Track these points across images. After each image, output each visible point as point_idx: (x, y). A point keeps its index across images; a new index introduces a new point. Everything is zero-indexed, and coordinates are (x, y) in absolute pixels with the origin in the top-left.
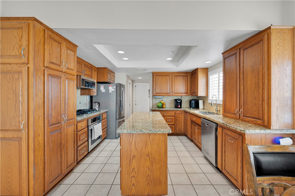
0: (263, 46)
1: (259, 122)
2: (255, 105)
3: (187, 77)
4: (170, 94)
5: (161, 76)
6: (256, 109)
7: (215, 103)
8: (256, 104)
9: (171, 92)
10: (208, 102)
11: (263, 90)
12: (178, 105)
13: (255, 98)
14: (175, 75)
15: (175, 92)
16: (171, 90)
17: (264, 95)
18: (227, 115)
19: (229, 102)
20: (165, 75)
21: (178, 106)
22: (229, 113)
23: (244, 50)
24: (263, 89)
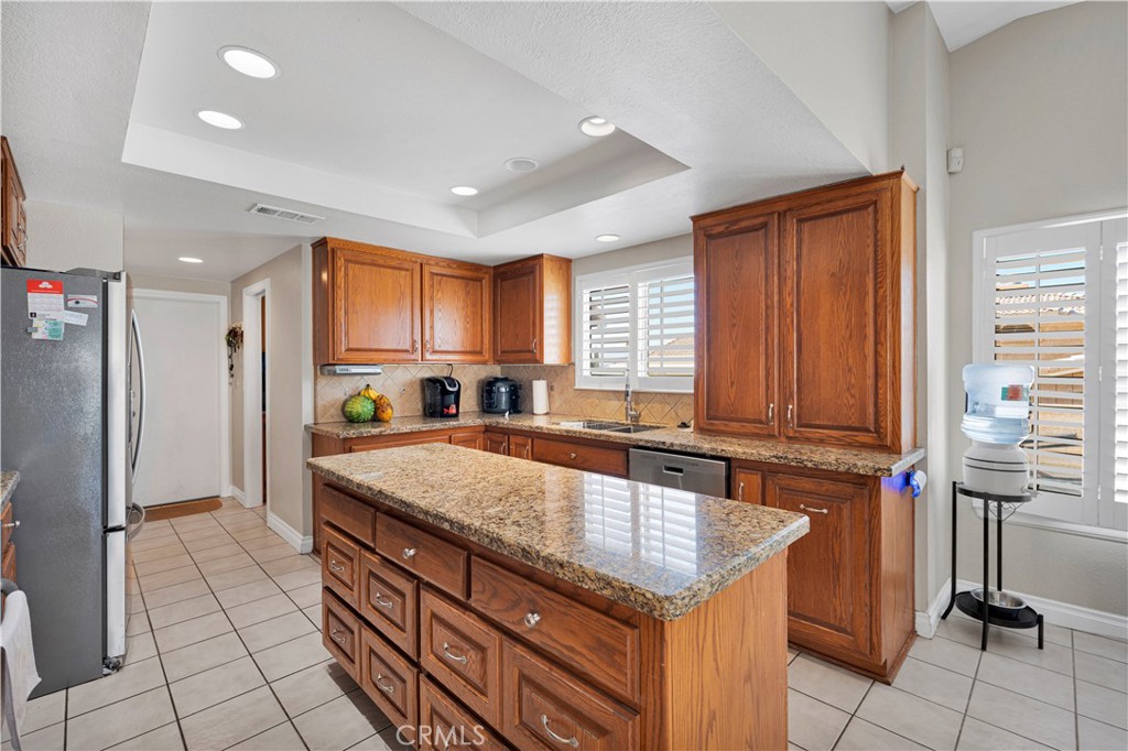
0: (876, 221)
1: (863, 438)
2: (848, 389)
3: (478, 283)
4: (413, 357)
5: (374, 268)
6: (852, 401)
7: (624, 389)
8: (853, 386)
9: (418, 345)
10: (576, 387)
11: (879, 346)
12: (446, 403)
13: (850, 370)
14: (436, 270)
15: (437, 348)
16: (418, 338)
17: (881, 360)
18: (722, 428)
19: (732, 383)
20: (394, 263)
21: (448, 408)
22: (732, 420)
23: (800, 221)
24: (877, 342)
